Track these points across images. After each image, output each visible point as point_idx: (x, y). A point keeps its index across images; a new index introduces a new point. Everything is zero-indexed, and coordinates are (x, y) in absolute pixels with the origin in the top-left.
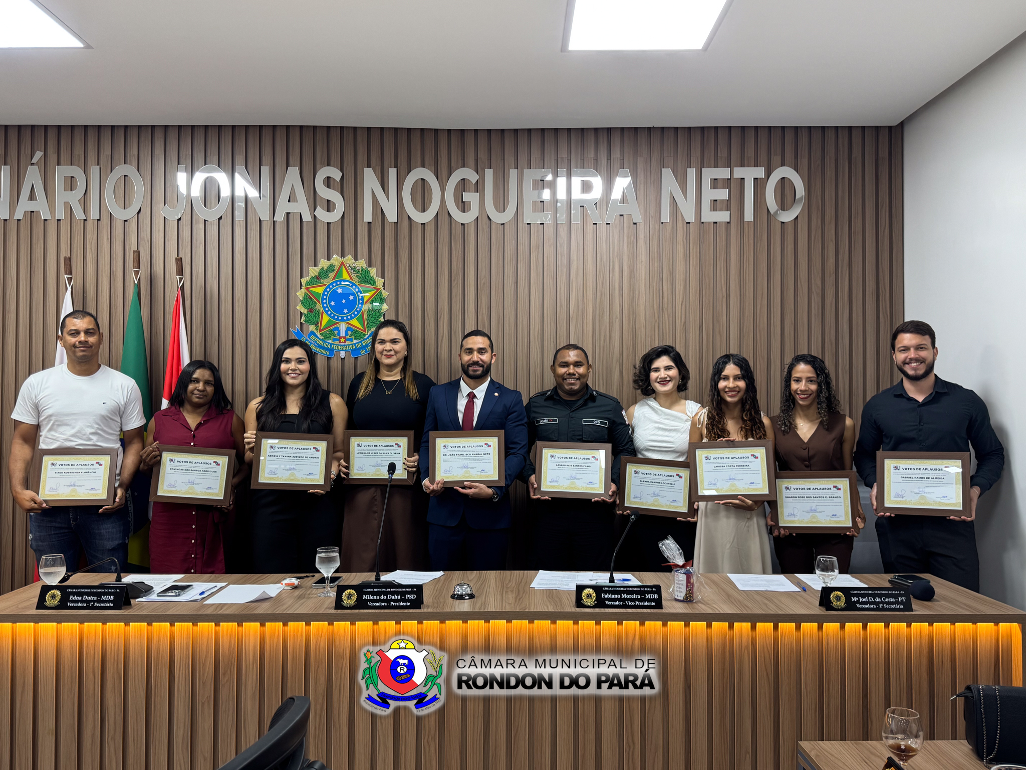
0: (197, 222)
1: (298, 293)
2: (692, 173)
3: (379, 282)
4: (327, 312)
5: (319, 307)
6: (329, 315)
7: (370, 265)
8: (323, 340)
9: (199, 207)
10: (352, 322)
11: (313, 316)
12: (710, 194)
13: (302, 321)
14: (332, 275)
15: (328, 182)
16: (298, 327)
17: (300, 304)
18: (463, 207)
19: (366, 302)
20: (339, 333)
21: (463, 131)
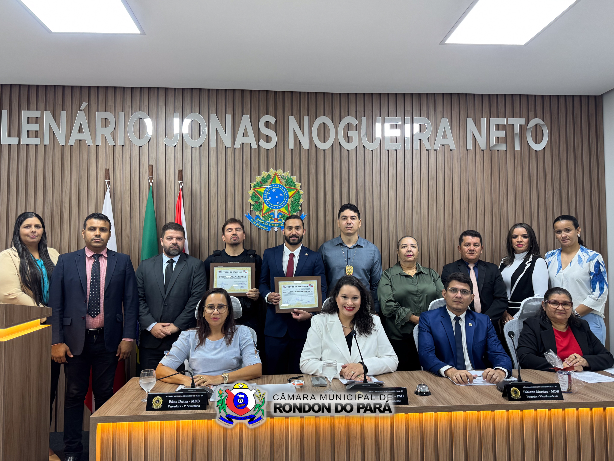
0: (186, 148)
1: (249, 192)
2: (484, 121)
3: (298, 185)
4: (266, 203)
5: (261, 200)
6: (268, 205)
7: (292, 175)
8: (264, 221)
9: (187, 139)
10: (281, 209)
11: (258, 206)
12: (495, 134)
13: (251, 209)
14: (269, 181)
15: (267, 124)
16: (249, 212)
17: (250, 199)
18: (349, 140)
19: (290, 198)
20: (274, 217)
21: (348, 94)
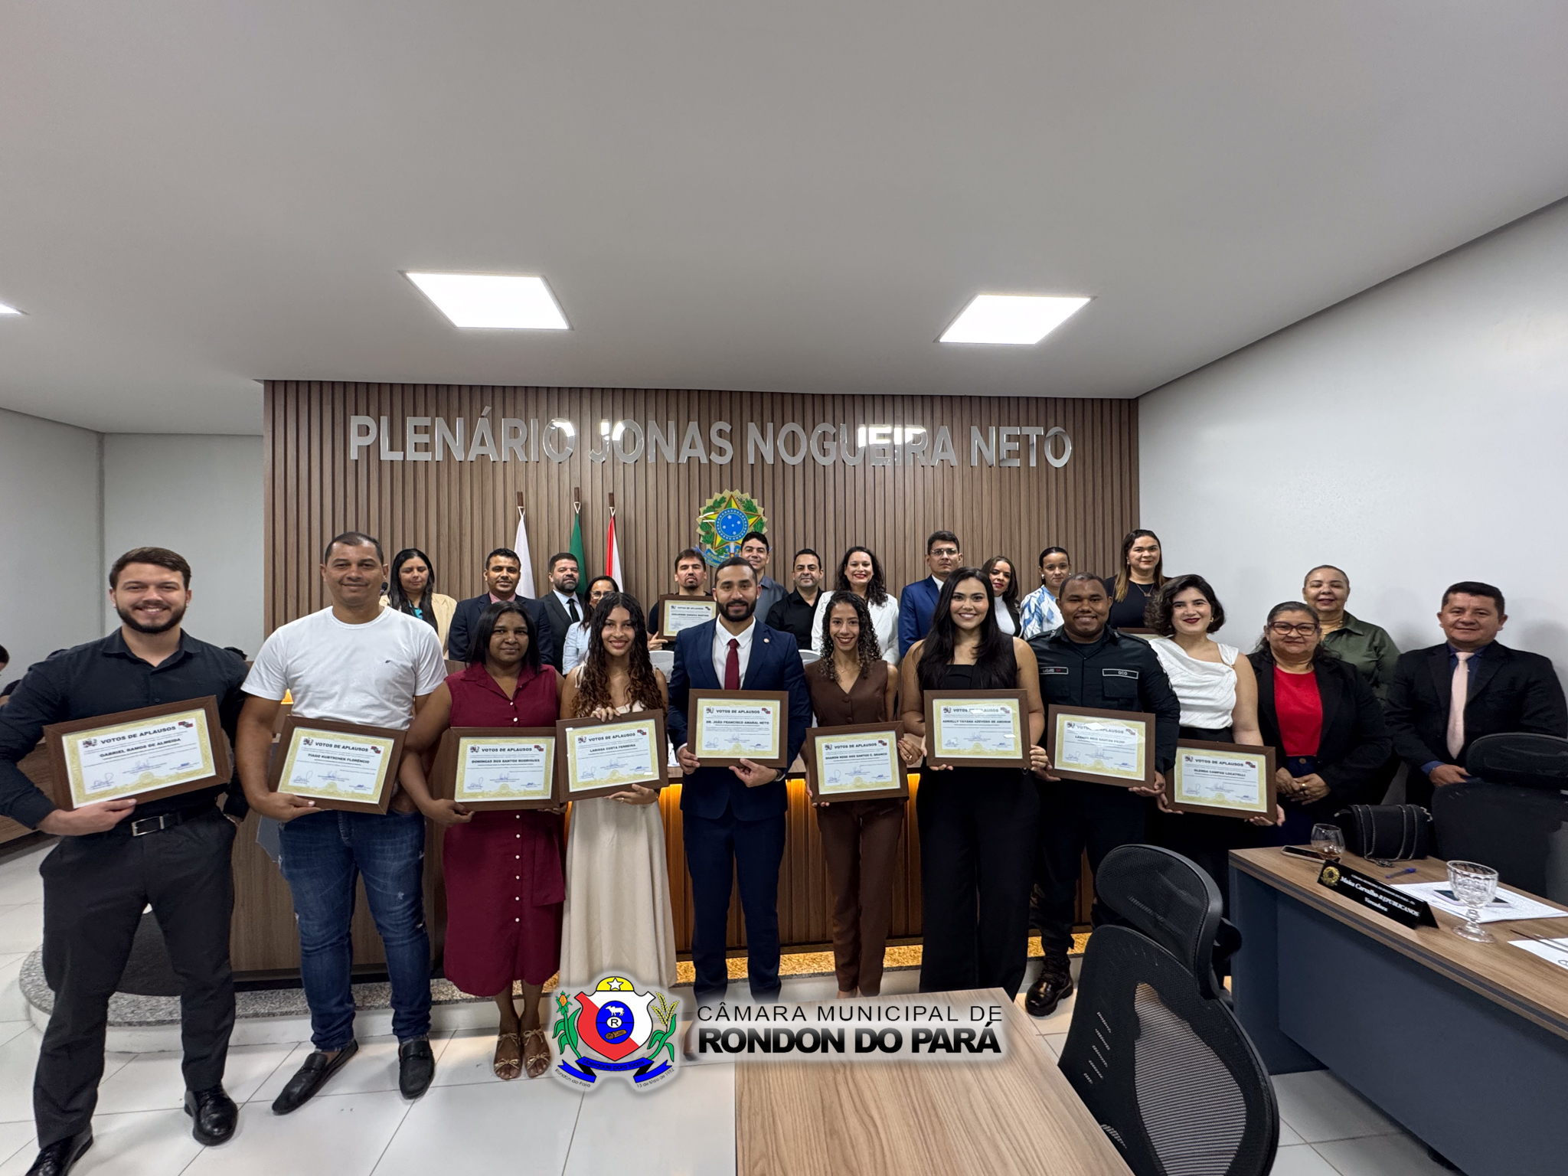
0: (618, 464)
1: (697, 519)
2: (993, 431)
5: (714, 530)
6: (722, 536)
7: (753, 497)
8: (718, 556)
9: (619, 453)
11: (710, 538)
12: (1006, 445)
13: (701, 541)
14: (724, 505)
15: (720, 433)
16: (698, 545)
18: (824, 452)
19: (750, 526)
21: (823, 395)
